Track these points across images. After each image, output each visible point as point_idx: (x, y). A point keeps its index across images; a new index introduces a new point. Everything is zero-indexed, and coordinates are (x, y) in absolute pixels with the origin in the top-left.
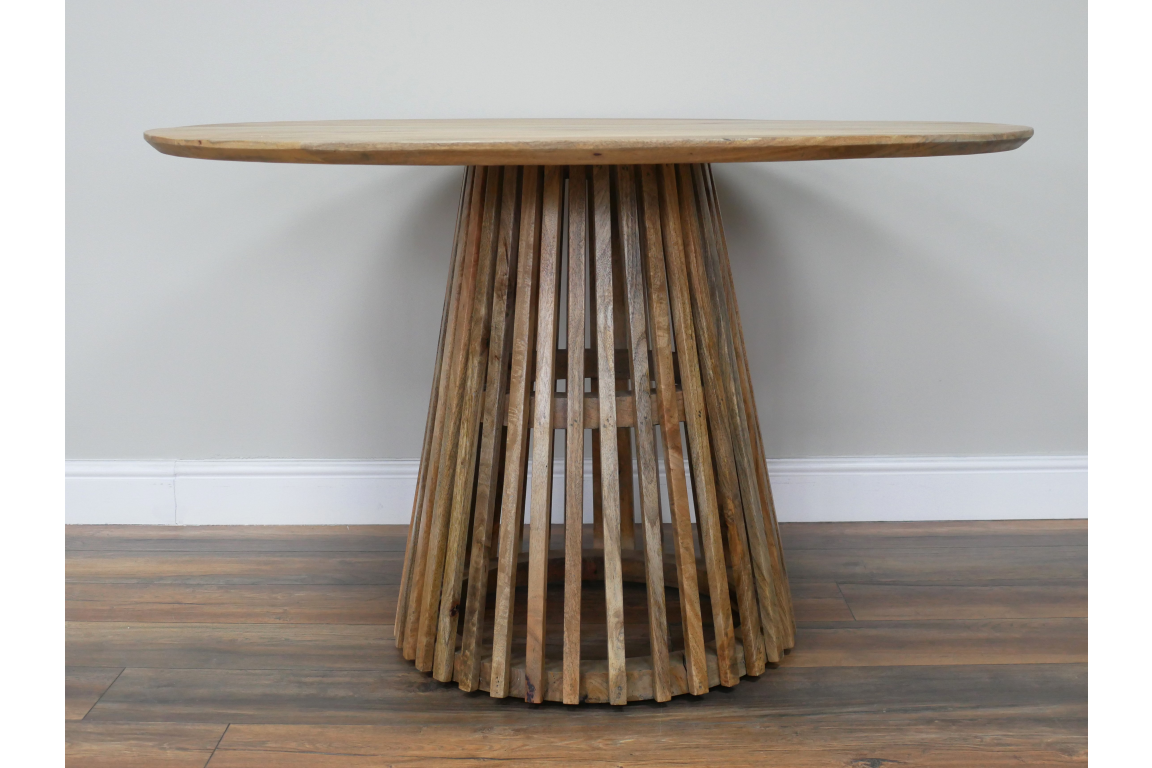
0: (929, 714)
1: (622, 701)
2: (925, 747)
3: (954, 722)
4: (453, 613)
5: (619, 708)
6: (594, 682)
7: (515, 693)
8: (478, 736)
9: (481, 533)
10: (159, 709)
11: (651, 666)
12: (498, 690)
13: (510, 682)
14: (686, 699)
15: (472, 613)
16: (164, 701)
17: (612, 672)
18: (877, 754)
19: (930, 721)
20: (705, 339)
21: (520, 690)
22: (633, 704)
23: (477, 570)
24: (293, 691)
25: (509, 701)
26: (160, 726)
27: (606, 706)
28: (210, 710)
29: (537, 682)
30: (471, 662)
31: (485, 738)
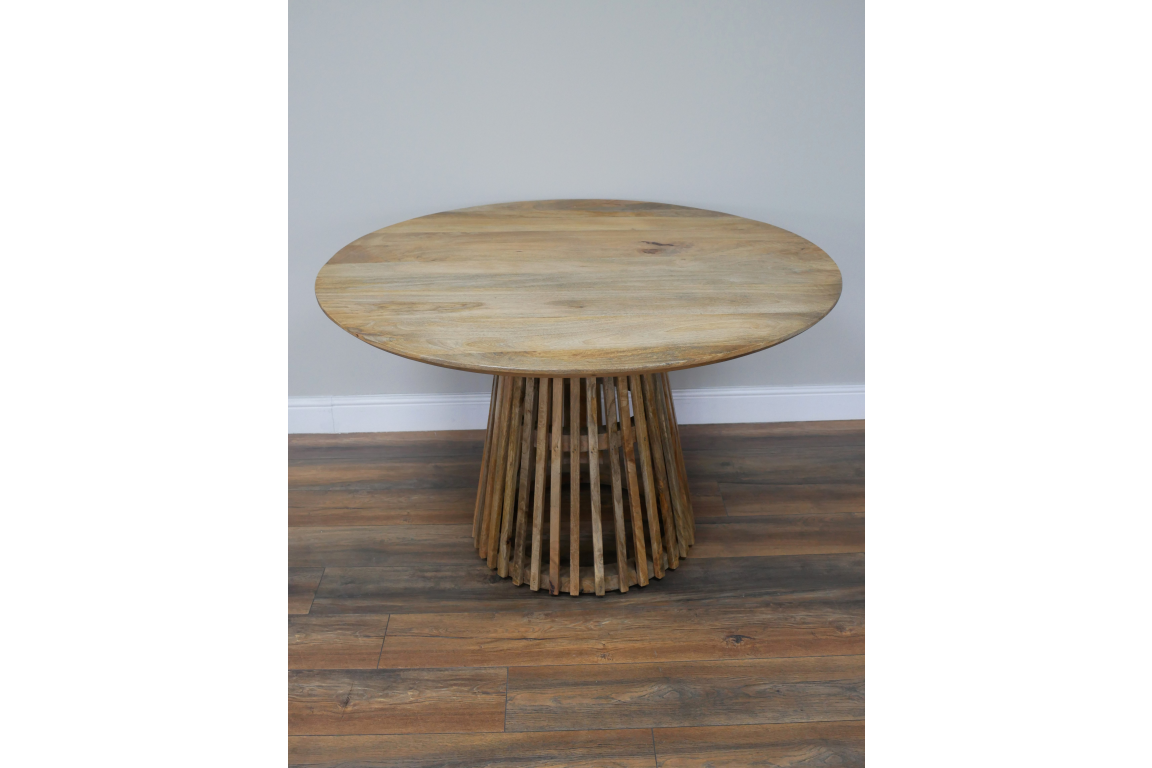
0: (767, 598)
1: (603, 593)
2: (765, 625)
3: (780, 605)
4: (508, 543)
5: (601, 597)
6: (587, 584)
7: (543, 587)
8: (525, 620)
9: (523, 505)
10: (349, 603)
11: (617, 573)
12: (534, 587)
13: (541, 581)
14: (636, 588)
15: (519, 546)
16: (351, 596)
17: (597, 580)
18: (739, 632)
19: (767, 605)
20: (648, 395)
21: (546, 586)
22: (608, 592)
23: (521, 524)
24: (420, 585)
25: (542, 591)
26: (352, 618)
27: (593, 594)
28: (377, 603)
29: (556, 584)
30: (519, 571)
31: (530, 621)
